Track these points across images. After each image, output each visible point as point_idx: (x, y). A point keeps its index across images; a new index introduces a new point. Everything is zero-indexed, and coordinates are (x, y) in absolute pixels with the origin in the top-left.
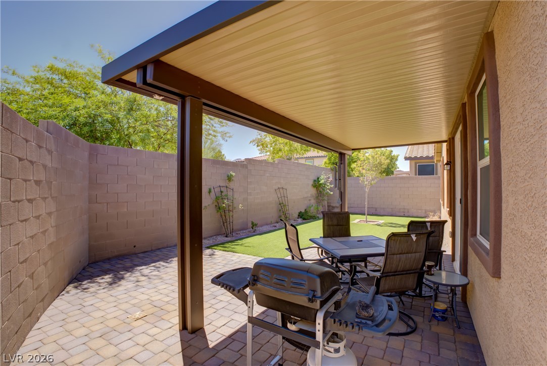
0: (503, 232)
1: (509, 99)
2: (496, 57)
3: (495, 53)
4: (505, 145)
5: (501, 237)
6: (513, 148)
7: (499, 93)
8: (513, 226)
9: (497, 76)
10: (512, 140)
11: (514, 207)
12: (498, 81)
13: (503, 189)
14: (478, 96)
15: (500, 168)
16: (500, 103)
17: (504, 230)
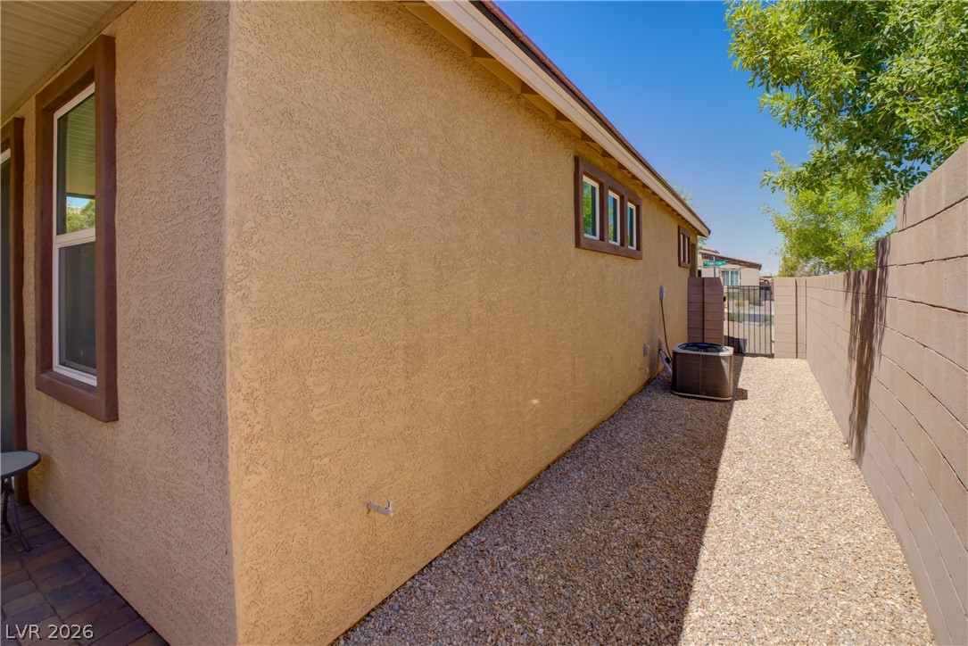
0: (119, 348)
1: (137, 155)
2: (116, 80)
3: (115, 74)
4: (125, 218)
5: (116, 357)
6: (140, 225)
7: (117, 136)
8: (140, 337)
9: (115, 110)
10: (140, 214)
11: (141, 309)
12: (116, 118)
13: (118, 285)
14: (59, 120)
15: (115, 252)
16: (117, 153)
17: (122, 345)
